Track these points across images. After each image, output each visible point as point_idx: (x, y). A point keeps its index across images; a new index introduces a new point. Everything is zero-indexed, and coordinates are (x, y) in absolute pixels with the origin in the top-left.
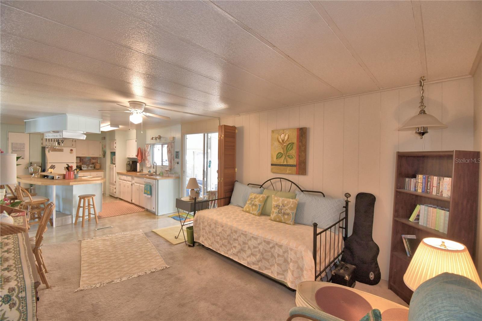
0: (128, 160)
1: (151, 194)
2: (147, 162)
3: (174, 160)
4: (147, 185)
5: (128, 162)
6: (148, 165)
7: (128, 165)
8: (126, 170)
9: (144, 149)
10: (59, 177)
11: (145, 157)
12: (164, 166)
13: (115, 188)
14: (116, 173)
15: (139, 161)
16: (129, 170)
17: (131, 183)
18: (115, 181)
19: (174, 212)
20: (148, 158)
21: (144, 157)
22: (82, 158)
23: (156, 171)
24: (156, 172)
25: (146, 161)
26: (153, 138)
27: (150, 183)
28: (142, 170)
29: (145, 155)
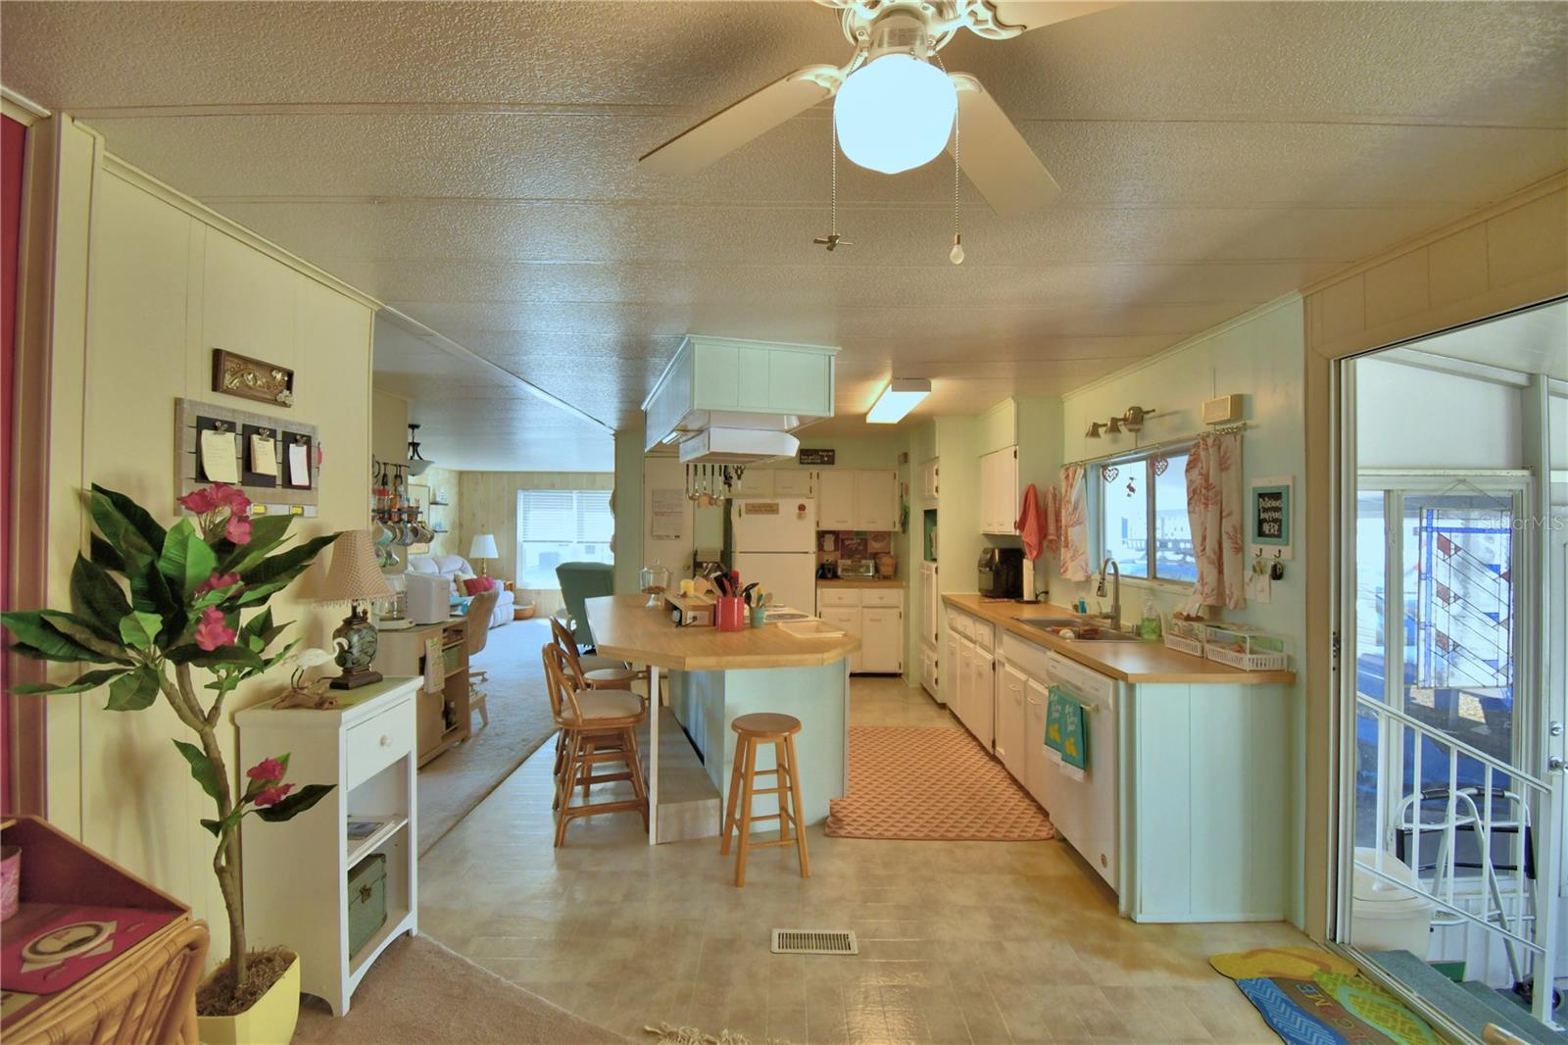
0: (990, 546)
1: (1086, 761)
2: (1069, 554)
3: (1239, 549)
4: (1062, 702)
5: (985, 551)
6: (1074, 574)
7: (986, 566)
8: (976, 588)
9: (1054, 489)
10: (695, 618)
11: (1058, 528)
12: (1168, 587)
13: (936, 663)
14: (941, 603)
15: (1027, 552)
16: (990, 592)
17: (989, 657)
18: (934, 633)
19: (1252, 917)
20: (1073, 533)
21: (1052, 529)
22: (841, 536)
23: (1117, 607)
24: (1114, 616)
25: (1063, 550)
26: (1096, 426)
27: (1078, 689)
28: (1047, 593)
29: (1058, 520)
